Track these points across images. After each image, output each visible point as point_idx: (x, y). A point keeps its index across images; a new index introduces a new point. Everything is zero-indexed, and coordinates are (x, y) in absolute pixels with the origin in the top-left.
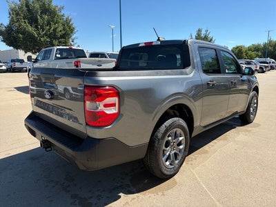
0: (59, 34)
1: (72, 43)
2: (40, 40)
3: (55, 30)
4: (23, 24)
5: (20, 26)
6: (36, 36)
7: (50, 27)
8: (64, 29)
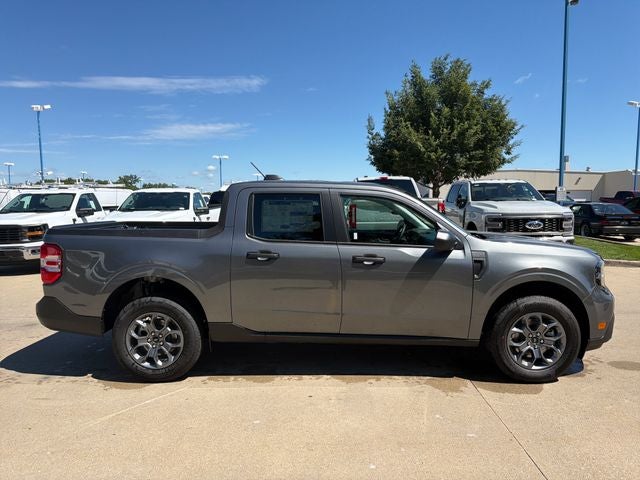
0: (472, 142)
1: (507, 157)
2: (429, 157)
3: (462, 134)
4: (404, 131)
5: (398, 135)
6: (423, 150)
7: (452, 129)
8: (484, 130)
